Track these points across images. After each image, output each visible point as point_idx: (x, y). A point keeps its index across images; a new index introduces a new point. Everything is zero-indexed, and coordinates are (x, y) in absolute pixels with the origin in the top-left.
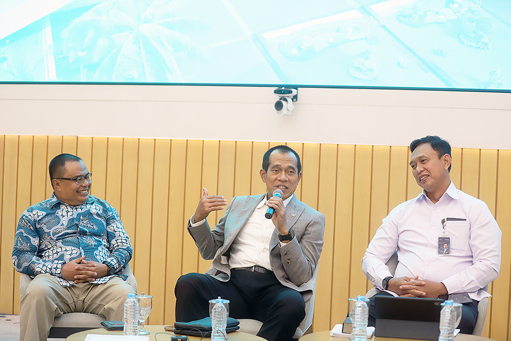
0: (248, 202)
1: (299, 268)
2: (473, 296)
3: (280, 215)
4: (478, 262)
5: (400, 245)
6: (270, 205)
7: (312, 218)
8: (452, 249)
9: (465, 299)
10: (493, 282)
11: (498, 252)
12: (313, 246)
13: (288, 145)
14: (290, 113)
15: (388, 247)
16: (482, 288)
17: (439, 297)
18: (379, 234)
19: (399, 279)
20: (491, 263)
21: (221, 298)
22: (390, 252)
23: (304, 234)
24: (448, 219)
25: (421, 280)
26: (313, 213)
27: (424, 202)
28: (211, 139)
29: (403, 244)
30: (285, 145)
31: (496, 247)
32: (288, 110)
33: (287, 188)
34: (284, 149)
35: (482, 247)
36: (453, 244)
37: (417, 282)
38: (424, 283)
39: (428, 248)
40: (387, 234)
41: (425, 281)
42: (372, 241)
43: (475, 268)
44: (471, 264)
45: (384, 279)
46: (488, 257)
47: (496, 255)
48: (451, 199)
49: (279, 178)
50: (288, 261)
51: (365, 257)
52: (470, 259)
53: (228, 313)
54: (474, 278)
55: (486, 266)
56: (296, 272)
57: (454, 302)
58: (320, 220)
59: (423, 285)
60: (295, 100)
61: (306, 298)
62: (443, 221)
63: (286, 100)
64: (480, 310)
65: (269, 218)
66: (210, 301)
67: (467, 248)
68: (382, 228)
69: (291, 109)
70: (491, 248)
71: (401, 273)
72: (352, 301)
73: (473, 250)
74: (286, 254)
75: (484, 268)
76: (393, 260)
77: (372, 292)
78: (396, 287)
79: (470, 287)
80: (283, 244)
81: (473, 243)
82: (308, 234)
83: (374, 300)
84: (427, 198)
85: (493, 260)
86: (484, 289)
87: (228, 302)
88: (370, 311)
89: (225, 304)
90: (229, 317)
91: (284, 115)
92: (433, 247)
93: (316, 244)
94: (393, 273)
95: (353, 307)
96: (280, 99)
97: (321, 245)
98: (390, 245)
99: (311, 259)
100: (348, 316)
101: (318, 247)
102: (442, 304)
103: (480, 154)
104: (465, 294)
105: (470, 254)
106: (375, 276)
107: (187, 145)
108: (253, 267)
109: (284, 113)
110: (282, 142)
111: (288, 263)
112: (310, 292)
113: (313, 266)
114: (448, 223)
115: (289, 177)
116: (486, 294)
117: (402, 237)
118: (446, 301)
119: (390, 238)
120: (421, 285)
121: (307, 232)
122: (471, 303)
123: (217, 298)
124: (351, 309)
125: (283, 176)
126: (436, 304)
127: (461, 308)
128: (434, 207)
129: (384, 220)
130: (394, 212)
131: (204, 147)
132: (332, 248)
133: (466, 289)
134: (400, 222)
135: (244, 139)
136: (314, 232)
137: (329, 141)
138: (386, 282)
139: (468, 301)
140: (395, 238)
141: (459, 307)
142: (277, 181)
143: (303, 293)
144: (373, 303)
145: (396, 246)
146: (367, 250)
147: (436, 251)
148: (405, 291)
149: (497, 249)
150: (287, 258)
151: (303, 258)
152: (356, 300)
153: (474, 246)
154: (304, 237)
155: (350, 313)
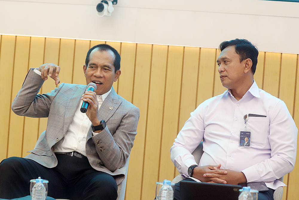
0: (75, 91)
1: (111, 155)
2: (270, 186)
3: (94, 108)
4: (276, 156)
5: (205, 137)
6: (85, 100)
7: (127, 111)
8: (252, 142)
9: (262, 188)
10: (289, 174)
11: (294, 147)
12: (126, 136)
13: (107, 44)
14: (110, 15)
15: (195, 138)
16: (278, 179)
17: (239, 184)
18: (187, 126)
19: (204, 167)
20: (287, 157)
21: (41, 178)
22: (196, 143)
23: (119, 126)
24: (250, 115)
25: (222, 170)
26: (129, 107)
27: (229, 99)
28: (38, 36)
29: (208, 136)
30: (104, 43)
31: (292, 143)
32: (108, 12)
33: (101, 84)
34: (104, 47)
35: (280, 142)
36: (253, 138)
37: (220, 171)
38: (226, 172)
39: (230, 140)
40: (194, 126)
41: (226, 170)
42: (181, 132)
43: (273, 161)
44: (269, 156)
45: (190, 167)
46: (285, 152)
47: (292, 150)
48: (252, 97)
49: (94, 74)
50: (101, 149)
51: (173, 146)
52: (268, 152)
53: (47, 192)
54: (271, 170)
55: (283, 159)
56: (110, 159)
57: (251, 189)
58: (135, 114)
59: (226, 174)
60: (115, 3)
61: (118, 181)
62: (245, 117)
63: (107, 3)
64: (275, 198)
65: (84, 112)
66: (31, 181)
67: (266, 142)
68: (190, 121)
69: (111, 11)
70: (288, 143)
71: (205, 162)
72: (159, 185)
73: (272, 144)
74: (98, 143)
75: (281, 161)
76: (199, 150)
77: (178, 179)
78: (200, 174)
79: (268, 177)
80: (95, 134)
81: (272, 138)
82: (122, 125)
83: (179, 185)
84: (231, 95)
85: (289, 155)
86: (280, 179)
87: (47, 182)
88: (175, 195)
89: (45, 184)
90: (48, 196)
91: (105, 16)
92: (235, 139)
93: (129, 134)
94: (198, 162)
95: (160, 190)
96: (102, 2)
97: (135, 135)
98: (196, 137)
99: (123, 146)
100: (155, 199)
101: (132, 137)
102: (240, 190)
103: (281, 58)
104: (263, 183)
105: (268, 147)
106: (182, 164)
107: (16, 41)
108: (72, 152)
109: (104, 14)
110: (102, 41)
111: (101, 150)
112: (122, 176)
113: (126, 153)
114: (250, 119)
115: (105, 74)
116: (282, 184)
117: (208, 130)
118: (244, 187)
119: (197, 130)
120: (223, 174)
121: (122, 124)
122: (267, 191)
123: (38, 178)
124: (158, 193)
125: (98, 73)
126: (235, 190)
127: (257, 194)
128: (237, 104)
129: (192, 114)
130: (201, 107)
131: (31, 43)
132: (144, 139)
133: (263, 179)
134: (207, 116)
135: (68, 37)
136: (128, 124)
137: (145, 42)
138: (192, 170)
139: (264, 189)
140: (201, 130)
141: (255, 193)
142: (93, 76)
143: (116, 177)
144: (178, 188)
145: (202, 138)
146: (176, 140)
147: (237, 143)
148: (208, 178)
149: (293, 145)
150: (100, 146)
151: (115, 146)
152: (162, 184)
153: (273, 140)
154: (120, 128)
155: (157, 195)
